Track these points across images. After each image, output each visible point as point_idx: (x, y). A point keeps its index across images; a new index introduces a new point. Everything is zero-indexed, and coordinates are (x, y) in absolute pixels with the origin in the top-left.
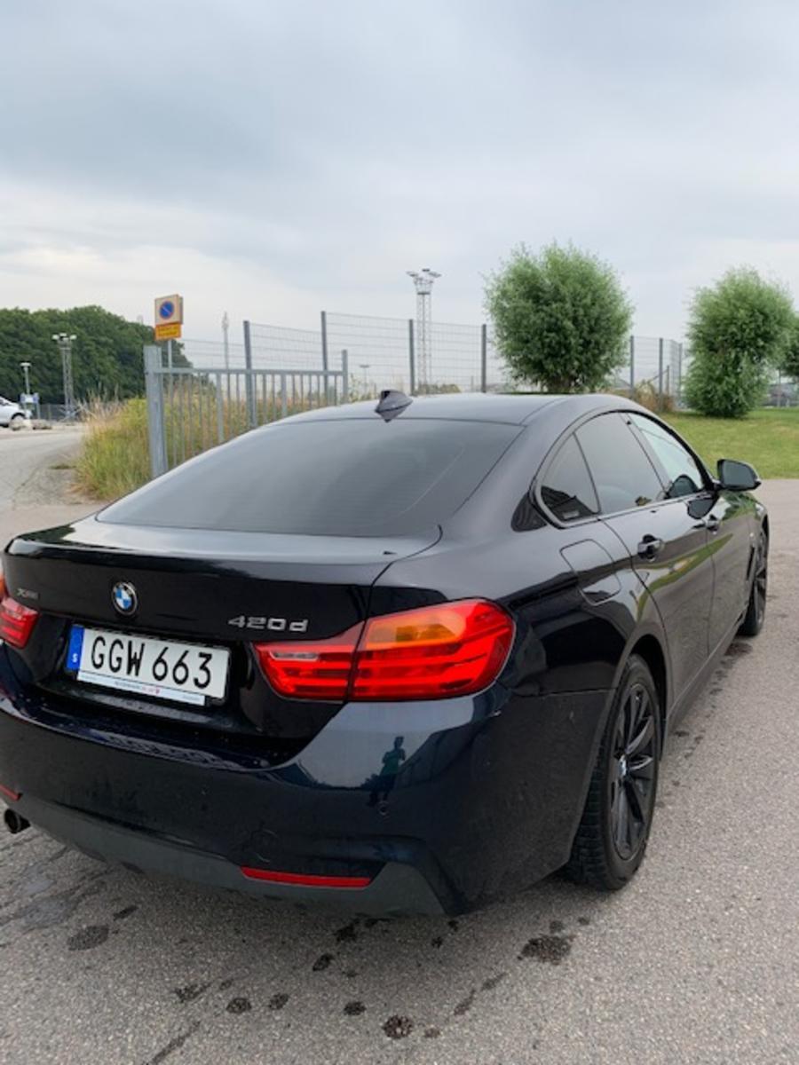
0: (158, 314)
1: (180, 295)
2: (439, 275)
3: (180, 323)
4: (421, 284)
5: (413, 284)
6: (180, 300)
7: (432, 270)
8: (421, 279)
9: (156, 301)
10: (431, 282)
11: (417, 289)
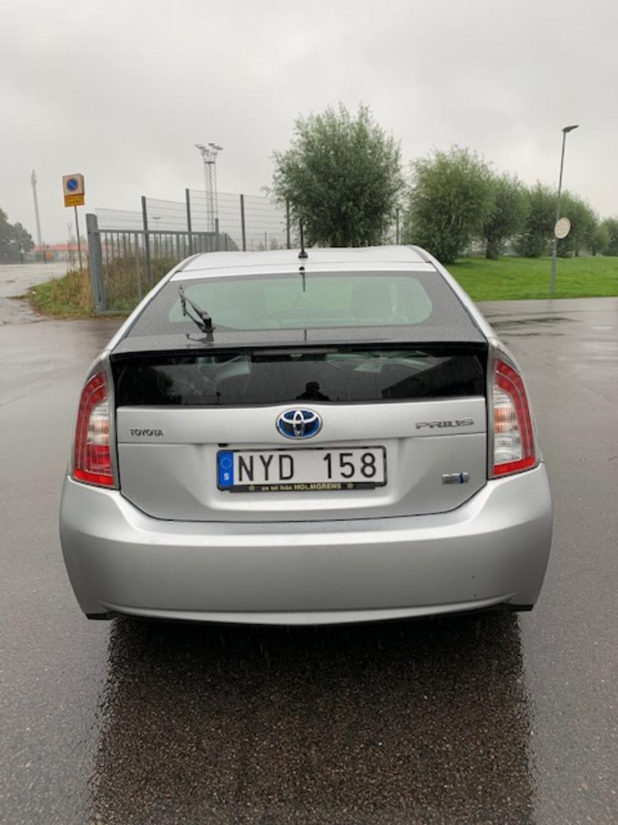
0: (66, 187)
1: (82, 174)
2: (222, 149)
3: (83, 194)
4: (208, 155)
5: (201, 156)
6: (82, 177)
7: (216, 145)
8: (208, 151)
9: (64, 177)
10: (215, 154)
11: (205, 159)
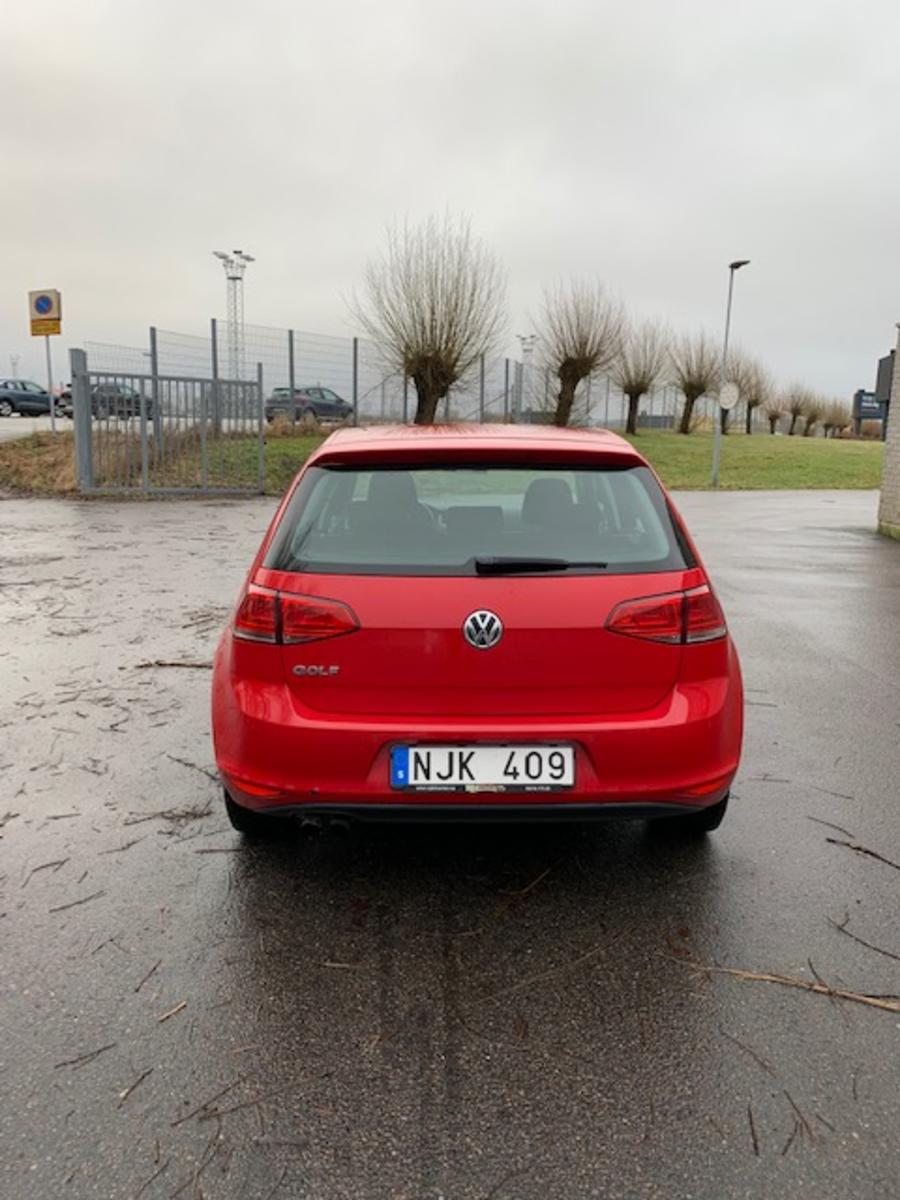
1: (59, 290)
2: (253, 260)
3: (59, 319)
4: (231, 267)
5: (223, 268)
6: (58, 295)
7: (244, 254)
8: (232, 262)
9: (31, 293)
10: (244, 267)
11: (227, 273)
